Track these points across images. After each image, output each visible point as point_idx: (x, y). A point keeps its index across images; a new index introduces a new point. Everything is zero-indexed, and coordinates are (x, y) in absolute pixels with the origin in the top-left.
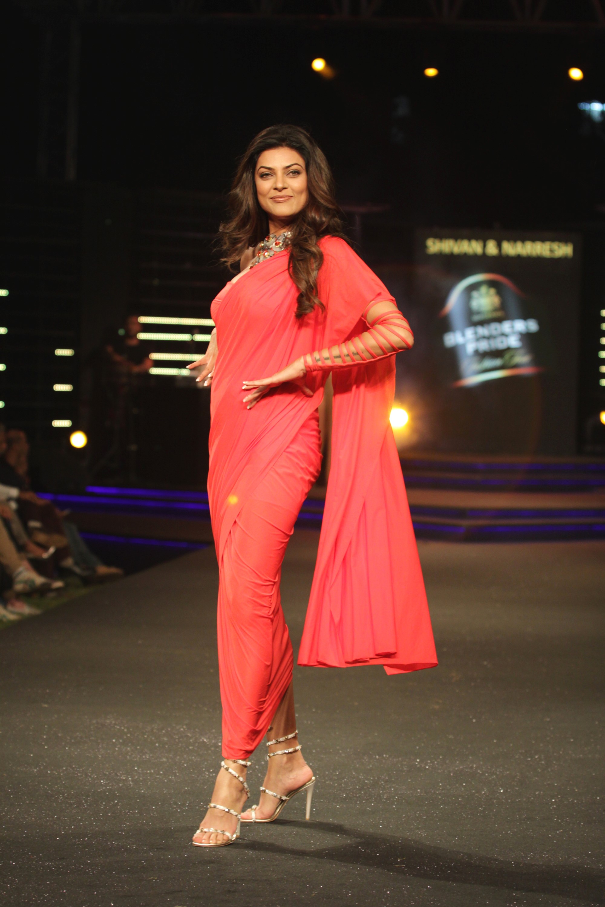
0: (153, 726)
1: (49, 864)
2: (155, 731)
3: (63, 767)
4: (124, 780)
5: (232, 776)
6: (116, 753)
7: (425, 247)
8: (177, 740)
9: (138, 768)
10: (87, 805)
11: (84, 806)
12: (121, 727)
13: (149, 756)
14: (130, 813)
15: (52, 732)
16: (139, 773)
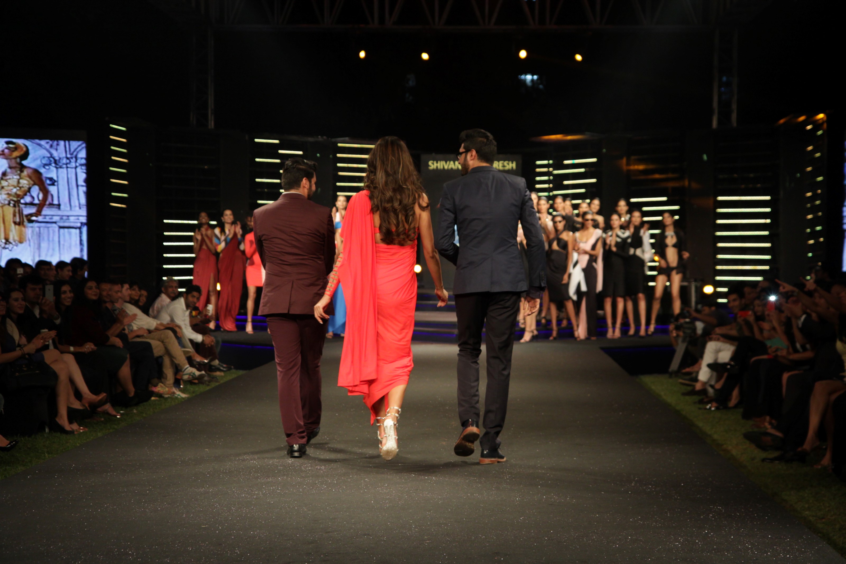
7: (428, 165)
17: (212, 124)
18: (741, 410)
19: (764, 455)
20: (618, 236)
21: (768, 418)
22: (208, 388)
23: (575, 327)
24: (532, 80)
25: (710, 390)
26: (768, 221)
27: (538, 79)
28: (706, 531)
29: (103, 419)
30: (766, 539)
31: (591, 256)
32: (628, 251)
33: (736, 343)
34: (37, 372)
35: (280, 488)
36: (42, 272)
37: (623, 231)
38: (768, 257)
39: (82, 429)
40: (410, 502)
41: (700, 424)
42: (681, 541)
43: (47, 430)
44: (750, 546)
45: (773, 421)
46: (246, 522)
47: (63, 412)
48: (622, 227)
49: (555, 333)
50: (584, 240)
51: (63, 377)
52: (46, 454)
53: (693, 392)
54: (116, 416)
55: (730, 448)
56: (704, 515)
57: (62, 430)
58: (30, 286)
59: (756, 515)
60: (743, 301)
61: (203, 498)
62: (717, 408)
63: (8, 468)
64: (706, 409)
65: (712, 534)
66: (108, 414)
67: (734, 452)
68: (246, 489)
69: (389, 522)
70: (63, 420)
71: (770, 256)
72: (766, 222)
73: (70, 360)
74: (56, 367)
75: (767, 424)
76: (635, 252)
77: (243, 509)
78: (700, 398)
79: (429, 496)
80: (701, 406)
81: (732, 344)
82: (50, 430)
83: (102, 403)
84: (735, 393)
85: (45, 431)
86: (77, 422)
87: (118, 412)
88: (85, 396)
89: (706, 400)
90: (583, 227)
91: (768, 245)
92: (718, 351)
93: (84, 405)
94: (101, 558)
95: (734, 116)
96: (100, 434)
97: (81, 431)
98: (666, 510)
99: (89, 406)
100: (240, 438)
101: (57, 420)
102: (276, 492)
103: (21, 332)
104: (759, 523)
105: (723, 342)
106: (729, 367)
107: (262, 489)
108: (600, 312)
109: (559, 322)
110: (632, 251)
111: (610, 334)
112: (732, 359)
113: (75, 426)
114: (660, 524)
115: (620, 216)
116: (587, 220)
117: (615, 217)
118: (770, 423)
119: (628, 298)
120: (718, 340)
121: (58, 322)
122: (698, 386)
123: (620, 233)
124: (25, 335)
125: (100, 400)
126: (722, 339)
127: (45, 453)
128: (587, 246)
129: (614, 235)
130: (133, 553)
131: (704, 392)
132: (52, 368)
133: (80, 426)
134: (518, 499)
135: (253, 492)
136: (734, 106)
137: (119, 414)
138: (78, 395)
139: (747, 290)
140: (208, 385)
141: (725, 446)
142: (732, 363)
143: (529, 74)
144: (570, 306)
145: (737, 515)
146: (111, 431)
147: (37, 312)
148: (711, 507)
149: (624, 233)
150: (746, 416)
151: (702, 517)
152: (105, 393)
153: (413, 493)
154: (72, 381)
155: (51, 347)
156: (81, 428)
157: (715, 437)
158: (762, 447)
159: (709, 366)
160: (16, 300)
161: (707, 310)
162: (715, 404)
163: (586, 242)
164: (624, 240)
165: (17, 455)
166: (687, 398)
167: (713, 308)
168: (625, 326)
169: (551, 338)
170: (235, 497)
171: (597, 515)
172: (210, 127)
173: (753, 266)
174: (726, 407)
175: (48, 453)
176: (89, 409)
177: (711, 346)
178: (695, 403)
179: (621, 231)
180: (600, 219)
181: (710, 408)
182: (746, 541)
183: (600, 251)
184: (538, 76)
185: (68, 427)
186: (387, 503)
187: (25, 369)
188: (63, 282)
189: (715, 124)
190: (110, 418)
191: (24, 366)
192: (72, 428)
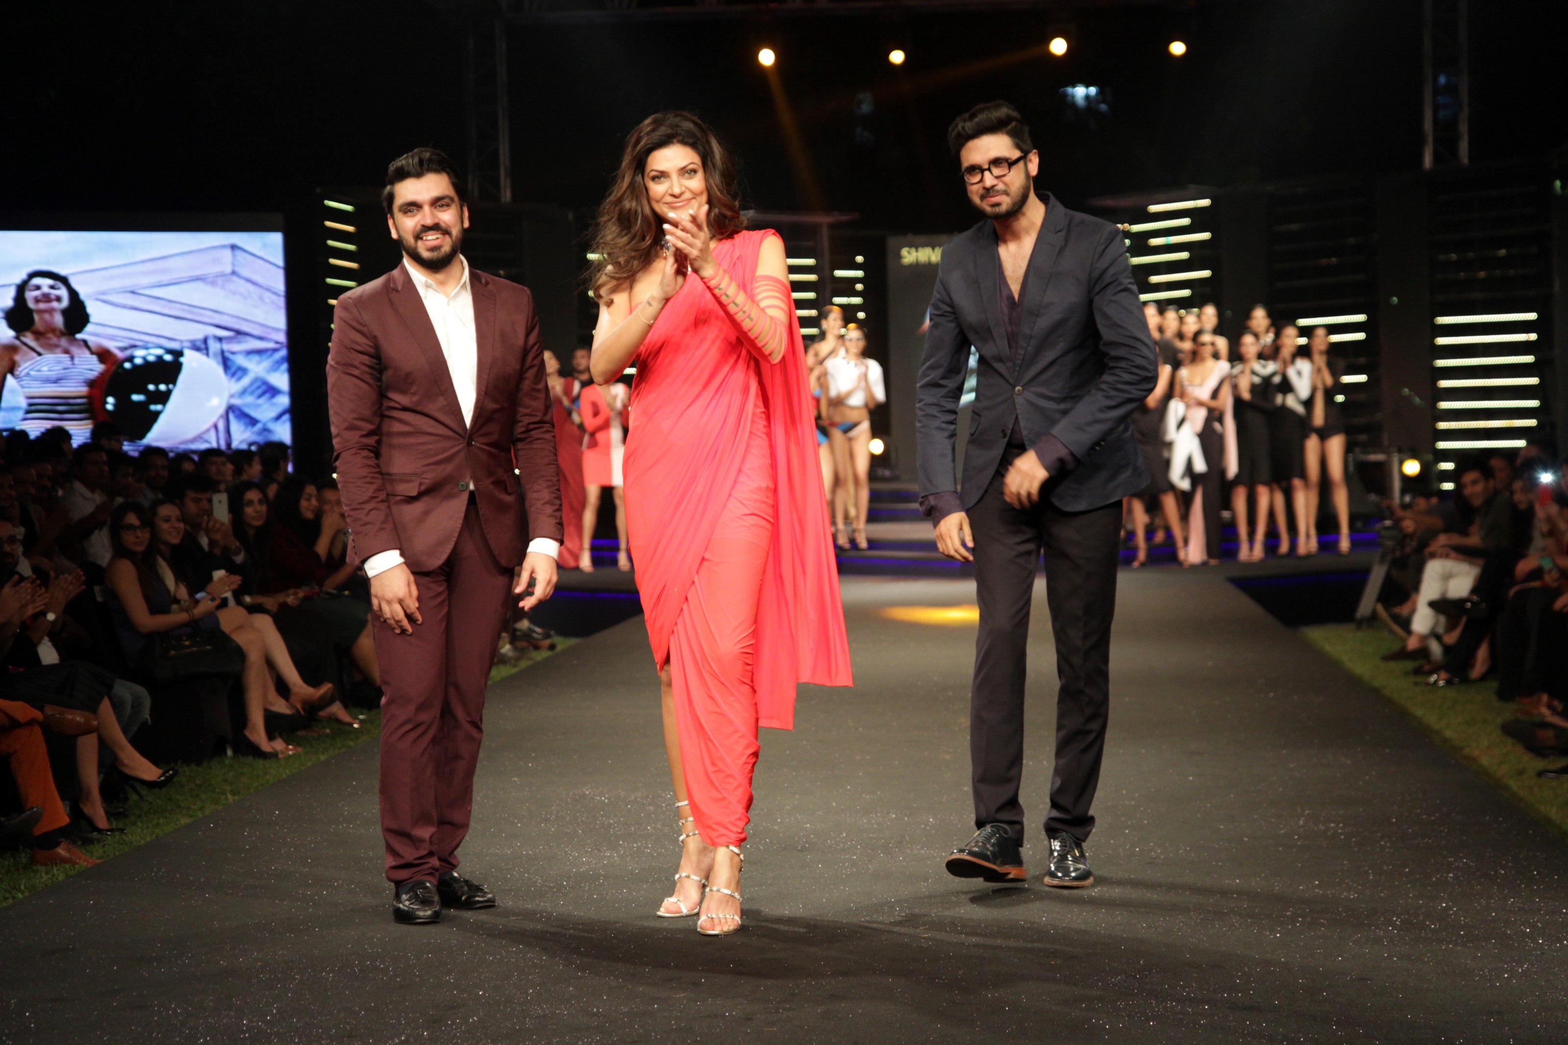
0: (637, 794)
1: (530, 956)
2: (638, 799)
3: (540, 846)
4: (608, 856)
5: (734, 854)
6: (597, 827)
7: (900, 257)
8: (664, 809)
9: (624, 842)
10: (569, 888)
11: (566, 889)
12: (601, 797)
13: (635, 828)
14: (618, 893)
15: (525, 808)
16: (625, 847)
17: (506, 195)
18: (1495, 684)
19: (1540, 764)
20: (1254, 373)
21: (1545, 698)
22: (514, 670)
23: (1180, 543)
24: (1087, 97)
25: (1435, 648)
26: (1533, 337)
27: (1098, 94)
28: (1444, 905)
29: (328, 731)
30: (1558, 917)
31: (1211, 410)
32: (1273, 400)
33: (1481, 562)
34: (208, 647)
35: (651, 845)
36: (213, 469)
37: (1262, 362)
38: (1534, 403)
39: (291, 750)
40: (889, 865)
41: (1419, 712)
42: (1397, 924)
43: (229, 753)
44: (1528, 930)
45: (1556, 703)
46: (591, 908)
47: (257, 718)
48: (1261, 356)
49: (1142, 555)
50: (1197, 380)
51: (254, 657)
52: (229, 796)
53: (1402, 654)
54: (351, 725)
55: (1476, 753)
56: (1438, 876)
57: (257, 752)
58: (191, 494)
59: (1535, 873)
60: (1491, 483)
61: (511, 867)
62: (1449, 682)
63: (161, 821)
64: (1427, 684)
65: (1455, 909)
66: (338, 721)
67: (1485, 761)
68: (588, 848)
69: (852, 902)
70: (257, 733)
71: (1538, 401)
72: (1529, 340)
73: (265, 624)
74: (241, 639)
75: (1544, 711)
76: (1284, 400)
77: (584, 884)
78: (1416, 664)
79: (923, 852)
80: (1419, 679)
81: (1471, 563)
82: (236, 751)
83: (326, 701)
84: (1482, 653)
85: (225, 753)
86: (281, 736)
87: (355, 718)
88: (295, 690)
89: (1427, 668)
90: (1195, 356)
91: (1534, 381)
92: (1447, 577)
93: (293, 706)
94: (330, 977)
95: (1464, 146)
96: (323, 758)
97: (290, 753)
98: (1366, 868)
99: (303, 709)
100: (575, 757)
101: (247, 733)
102: (644, 851)
103: (179, 577)
104: (1542, 887)
105: (1457, 559)
106: (1469, 605)
107: (618, 848)
108: (1226, 514)
109: (1150, 532)
110: (1279, 399)
111: (1244, 554)
112: (1475, 590)
113: (279, 745)
114: (1356, 893)
115: (1256, 336)
116: (1203, 344)
117: (1248, 339)
118: (1550, 707)
119: (1275, 486)
120: (1447, 556)
121: (239, 559)
122: (1412, 644)
123: (1257, 366)
124: (185, 583)
125: (322, 697)
126: (1453, 554)
127: (226, 794)
128: (1204, 393)
129: (1248, 371)
130: (387, 968)
131: (1423, 652)
132: (234, 641)
133: (288, 744)
134: (1089, 854)
135: (601, 852)
136: (1464, 128)
137: (357, 721)
138: (283, 688)
139: (1495, 463)
140: (515, 666)
141: (1467, 751)
142: (1475, 598)
143: (1080, 85)
144: (1170, 503)
145: (1501, 874)
146: (344, 750)
147: (204, 541)
148: (1450, 859)
149: (1264, 367)
150: (1504, 695)
151: (1434, 879)
152: (330, 682)
153: (893, 848)
154: (270, 664)
155: (232, 602)
156: (290, 747)
157: (1448, 734)
158: (1537, 750)
159: (1432, 604)
160: (167, 520)
161: (1422, 503)
162: (1444, 675)
163: (1201, 385)
164: (1267, 380)
165: (178, 797)
166: (1392, 665)
167: (1434, 501)
168: (1272, 537)
169: (1136, 564)
170: (568, 863)
171: (1238, 881)
172: (503, 200)
173: (1507, 421)
174: (1465, 680)
175: (233, 793)
176: (302, 712)
177: (1434, 569)
178: (1407, 674)
179: (1260, 363)
180: (1222, 343)
181: (1436, 682)
182: (1520, 920)
183: (1227, 402)
184: (1097, 88)
185: (265, 745)
186: (848, 867)
187: (187, 643)
188: (249, 485)
189: (1428, 161)
190: (341, 729)
191: (184, 638)
192: (273, 748)
